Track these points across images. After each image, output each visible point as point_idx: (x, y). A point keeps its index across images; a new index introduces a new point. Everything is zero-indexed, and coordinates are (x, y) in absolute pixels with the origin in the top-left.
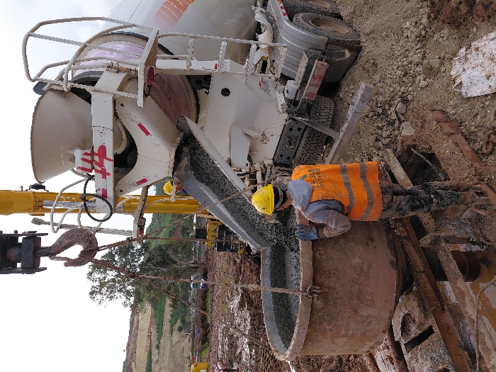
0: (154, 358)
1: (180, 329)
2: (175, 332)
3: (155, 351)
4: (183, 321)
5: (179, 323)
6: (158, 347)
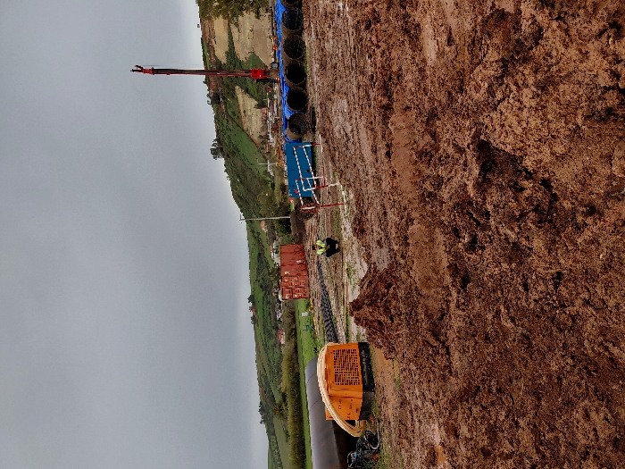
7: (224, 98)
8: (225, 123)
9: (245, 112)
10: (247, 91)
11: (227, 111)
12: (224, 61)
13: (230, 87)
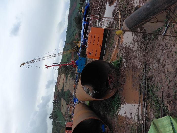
0: (65, 85)
1: (72, 79)
2: (71, 80)
3: (65, 84)
4: (73, 77)
5: (72, 77)
6: (66, 83)
7: (58, 101)
8: (56, 109)
9: (62, 105)
10: (65, 100)
11: (57, 105)
12: (60, 91)
13: (60, 98)
